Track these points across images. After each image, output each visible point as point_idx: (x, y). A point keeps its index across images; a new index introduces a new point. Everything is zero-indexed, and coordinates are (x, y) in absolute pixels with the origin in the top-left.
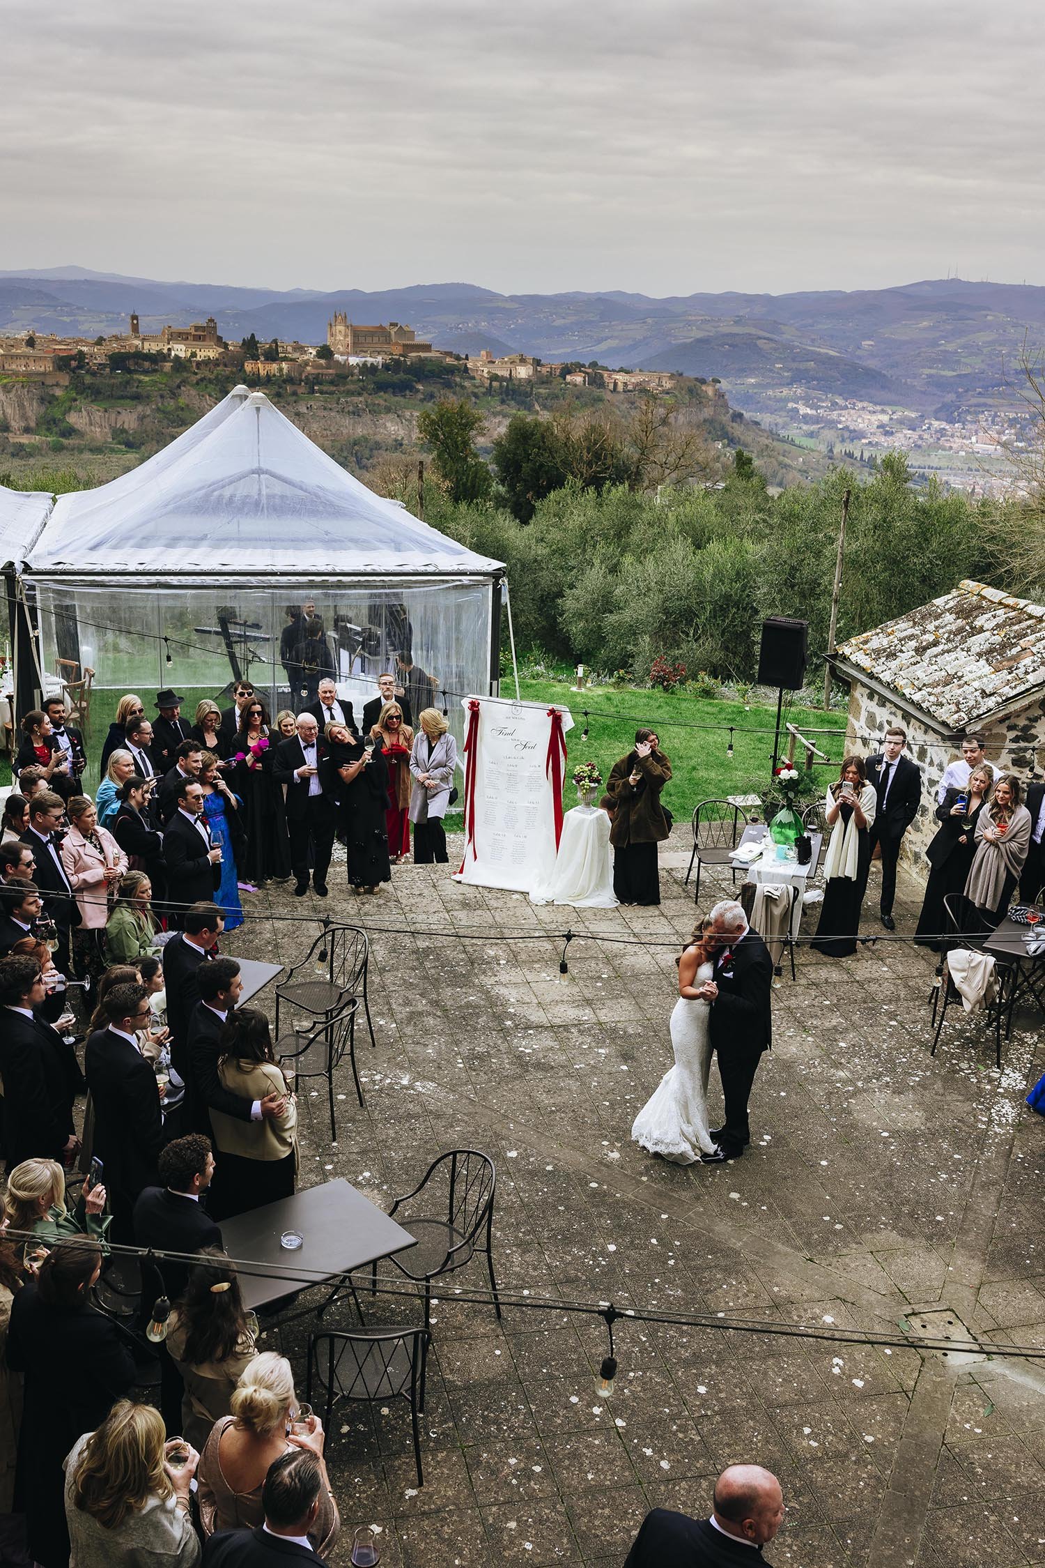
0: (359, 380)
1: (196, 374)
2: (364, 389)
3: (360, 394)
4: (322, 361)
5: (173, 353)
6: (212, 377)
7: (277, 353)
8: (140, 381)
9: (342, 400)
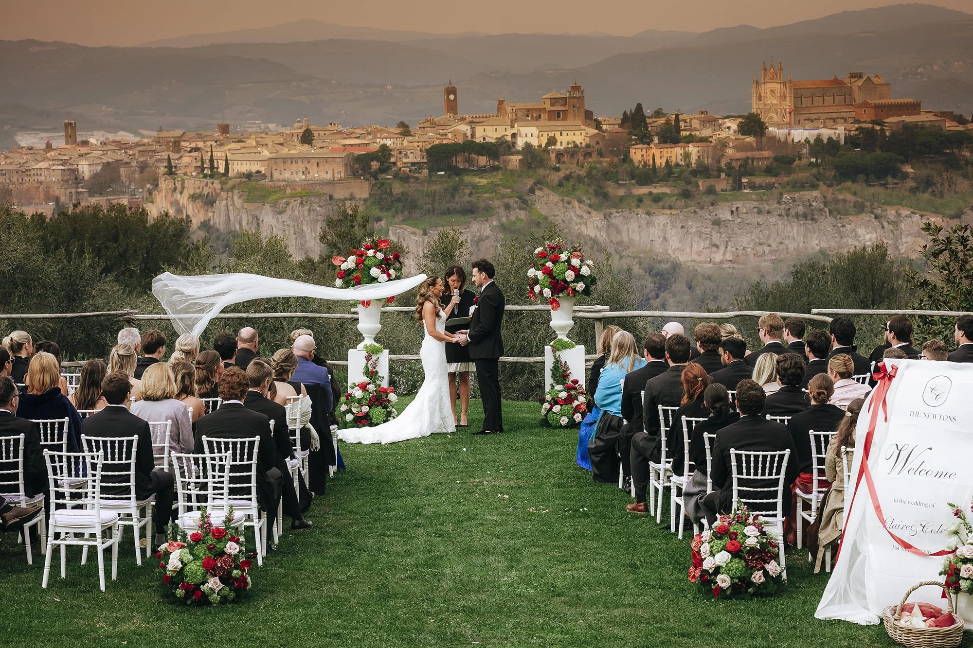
0: (811, 164)
1: (557, 170)
2: (818, 177)
3: (814, 187)
4: (750, 139)
5: (520, 143)
6: (583, 173)
7: (678, 129)
8: (474, 186)
9: (787, 197)
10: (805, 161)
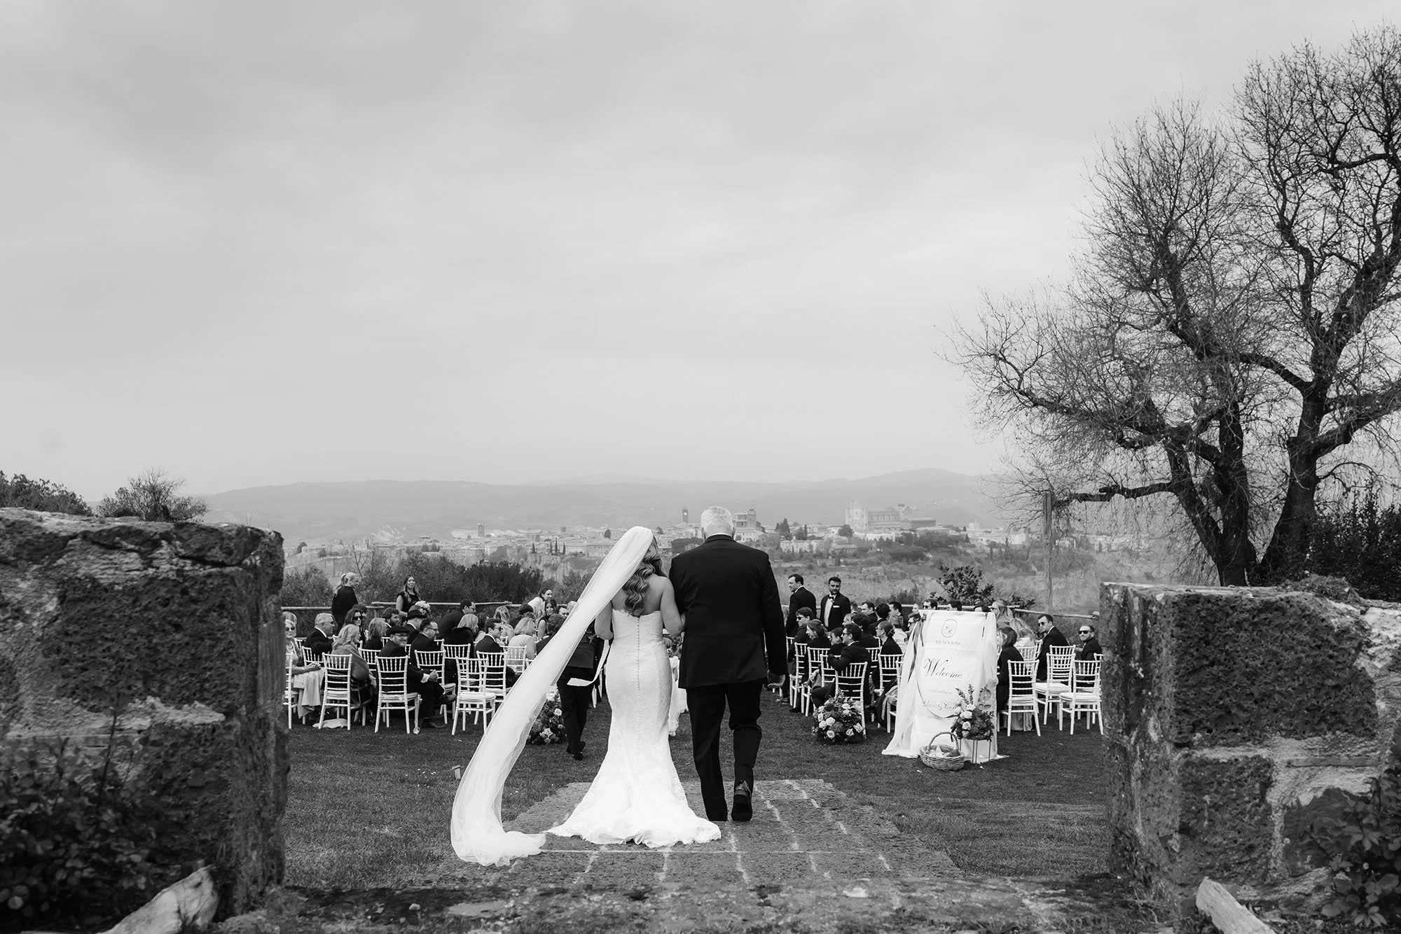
0: (877, 552)
2: (882, 559)
3: (879, 564)
4: (844, 538)
7: (806, 533)
10: (873, 551)
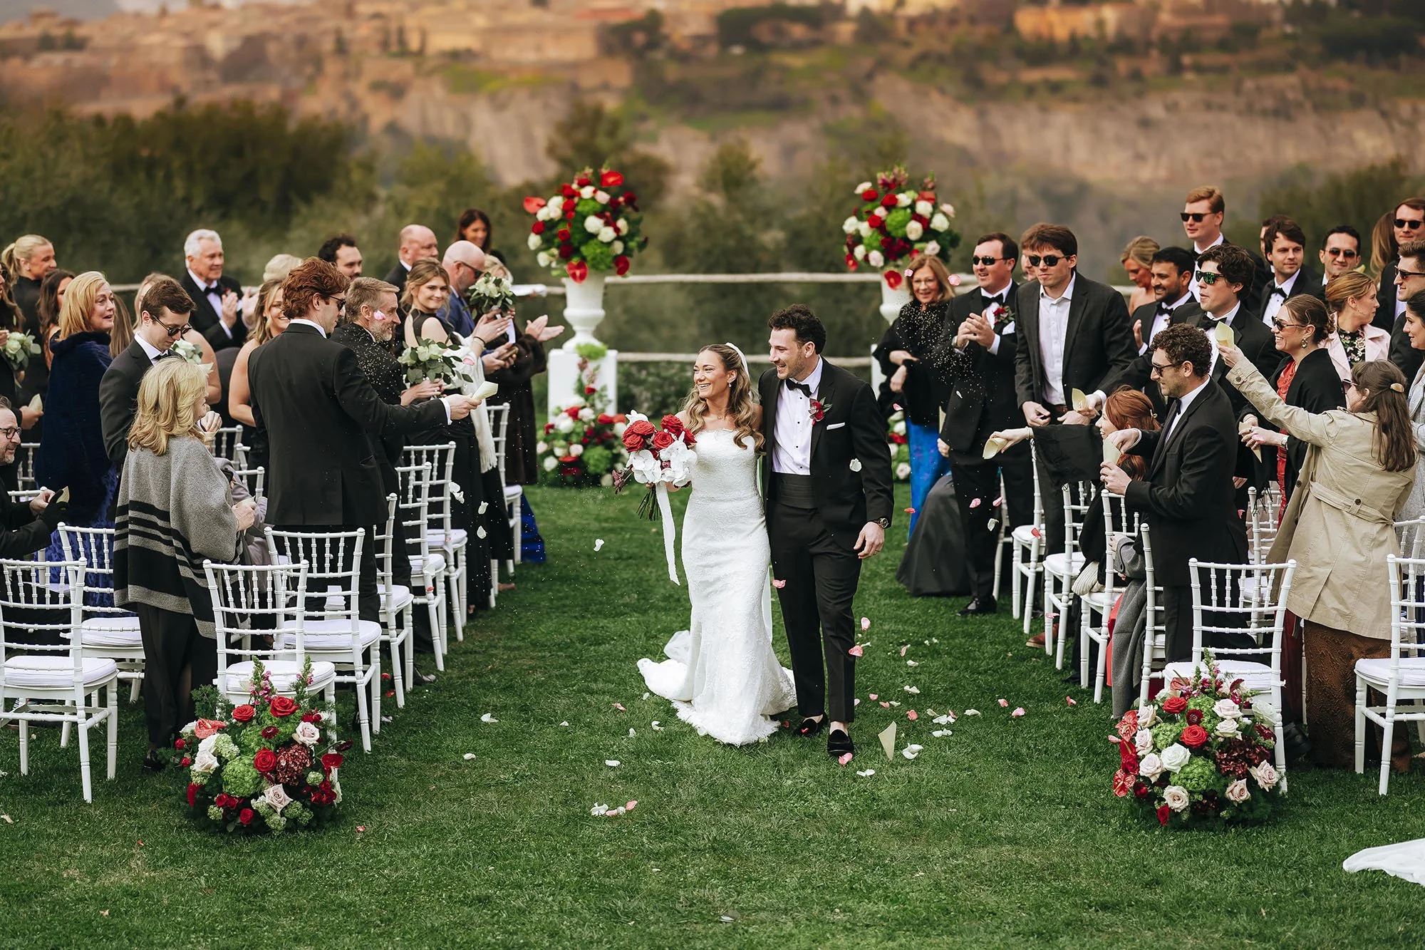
0: (1285, 36)
1: (908, 44)
2: (1297, 55)
6: (946, 50)
8: (785, 69)
9: (1249, 84)
